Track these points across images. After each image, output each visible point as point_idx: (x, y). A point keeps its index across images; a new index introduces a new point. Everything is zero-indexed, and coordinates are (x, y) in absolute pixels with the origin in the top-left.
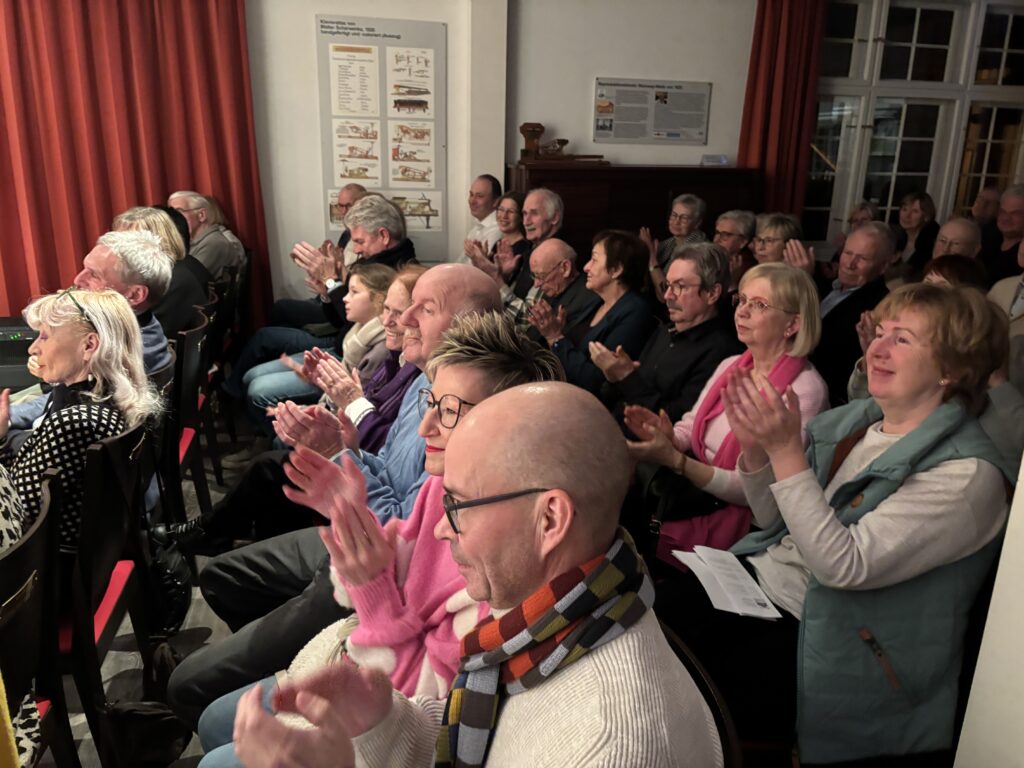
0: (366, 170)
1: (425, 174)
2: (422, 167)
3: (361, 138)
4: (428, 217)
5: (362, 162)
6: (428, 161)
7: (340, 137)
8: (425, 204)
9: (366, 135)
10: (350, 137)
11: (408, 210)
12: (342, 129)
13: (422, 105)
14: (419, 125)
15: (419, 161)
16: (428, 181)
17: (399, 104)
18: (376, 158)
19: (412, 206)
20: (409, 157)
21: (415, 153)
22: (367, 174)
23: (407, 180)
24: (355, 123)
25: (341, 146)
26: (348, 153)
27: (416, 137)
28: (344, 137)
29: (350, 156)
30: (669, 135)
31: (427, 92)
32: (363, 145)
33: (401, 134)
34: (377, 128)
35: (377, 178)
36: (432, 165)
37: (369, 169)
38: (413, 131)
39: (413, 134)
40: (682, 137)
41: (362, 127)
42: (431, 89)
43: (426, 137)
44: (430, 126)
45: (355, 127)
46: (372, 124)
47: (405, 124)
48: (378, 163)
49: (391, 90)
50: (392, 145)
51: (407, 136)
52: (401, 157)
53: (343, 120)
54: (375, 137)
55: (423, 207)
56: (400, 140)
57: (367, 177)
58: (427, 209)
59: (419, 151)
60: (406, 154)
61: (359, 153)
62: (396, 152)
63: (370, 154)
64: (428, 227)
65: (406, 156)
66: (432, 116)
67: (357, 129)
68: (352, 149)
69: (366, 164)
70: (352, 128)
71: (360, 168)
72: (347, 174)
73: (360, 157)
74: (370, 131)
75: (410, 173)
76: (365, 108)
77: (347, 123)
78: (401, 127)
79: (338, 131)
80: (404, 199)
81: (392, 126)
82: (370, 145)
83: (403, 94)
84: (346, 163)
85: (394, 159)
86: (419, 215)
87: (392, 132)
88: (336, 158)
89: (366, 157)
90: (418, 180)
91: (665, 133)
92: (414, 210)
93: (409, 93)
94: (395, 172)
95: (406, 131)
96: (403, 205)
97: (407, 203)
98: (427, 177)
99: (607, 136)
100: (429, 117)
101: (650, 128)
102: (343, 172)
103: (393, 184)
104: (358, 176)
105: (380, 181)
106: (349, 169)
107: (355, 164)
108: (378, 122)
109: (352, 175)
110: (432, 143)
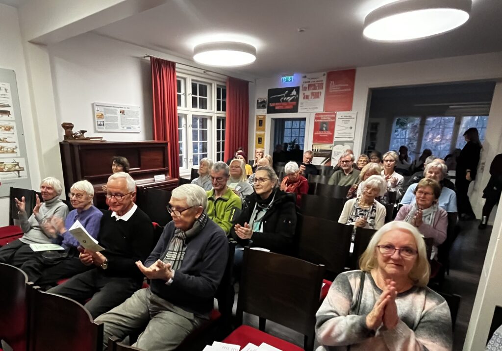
1: (14, 149)
2: (12, 146)
4: (18, 171)
6: (15, 142)
8: (16, 165)
11: (6, 169)
13: (7, 113)
14: (7, 124)
15: (9, 142)
16: (16, 153)
19: (8, 166)
20: (3, 141)
23: (3, 153)
27: (5, 129)
31: (9, 106)
36: (17, 144)
38: (3, 126)
39: (3, 128)
40: (132, 129)
42: (11, 105)
43: (11, 129)
44: (13, 124)
55: (15, 167)
58: (17, 167)
59: (8, 137)
64: (19, 177)
66: (14, 119)
75: (5, 149)
80: (3, 163)
86: (13, 171)
90: (10, 153)
92: (9, 168)
96: (3, 167)
97: (5, 165)
98: (15, 151)
99: (103, 128)
100: (11, 119)
101: (119, 125)
110: (15, 133)
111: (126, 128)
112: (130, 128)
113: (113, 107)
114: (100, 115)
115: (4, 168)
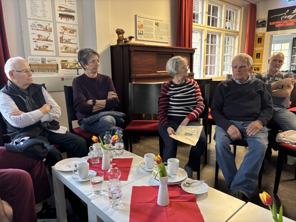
0: (48, 47)
1: (75, 49)
2: (74, 46)
3: (44, 30)
4: (78, 69)
5: (46, 43)
6: (76, 44)
7: (32, 29)
9: (46, 30)
10: (38, 30)
11: (69, 66)
12: (33, 25)
13: (72, 17)
14: (71, 27)
15: (72, 43)
17: (61, 16)
18: (52, 41)
19: (70, 64)
20: (68, 41)
21: (70, 40)
23: (67, 52)
24: (41, 23)
25: (33, 34)
26: (37, 38)
27: (70, 32)
28: (35, 29)
29: (38, 40)
31: (74, 12)
32: (45, 34)
33: (63, 30)
35: (53, 51)
37: (49, 46)
38: (69, 29)
39: (69, 31)
41: (44, 24)
42: (75, 11)
43: (75, 32)
44: (76, 28)
45: (40, 25)
46: (49, 24)
47: (65, 25)
48: (53, 43)
49: (57, 8)
50: (59, 35)
51: (66, 32)
52: (64, 41)
53: (34, 21)
54: (51, 31)
55: (76, 65)
56: (63, 33)
57: (48, 50)
59: (72, 39)
60: (66, 40)
61: (43, 38)
62: (61, 39)
63: (49, 39)
64: (78, 74)
65: (66, 41)
66: (77, 23)
67: (41, 26)
68: (39, 36)
69: (47, 44)
70: (39, 25)
71: (44, 46)
72: (38, 48)
73: (44, 40)
74: (48, 28)
75: (69, 49)
76: (45, 16)
77: (36, 22)
78: (63, 27)
79: (31, 26)
80: (67, 61)
81: (59, 26)
82: (48, 35)
83: (63, 11)
84: (37, 43)
85: (61, 42)
86: (74, 69)
87: (59, 30)
88: (31, 41)
89: (47, 40)
90: (72, 53)
92: (71, 66)
93: (66, 11)
94: (61, 48)
95: (65, 29)
96: (66, 64)
97: (68, 63)
98: (76, 51)
99: (142, 37)
100: (75, 23)
101: (154, 35)
102: (35, 47)
103: (61, 54)
104: (43, 50)
105: (54, 52)
106: (38, 46)
107: (41, 44)
108: (52, 23)
109: (40, 49)
110: (78, 36)
111: (159, 38)
112: (162, 38)
113: (151, 19)
114: (141, 25)
115: (67, 66)
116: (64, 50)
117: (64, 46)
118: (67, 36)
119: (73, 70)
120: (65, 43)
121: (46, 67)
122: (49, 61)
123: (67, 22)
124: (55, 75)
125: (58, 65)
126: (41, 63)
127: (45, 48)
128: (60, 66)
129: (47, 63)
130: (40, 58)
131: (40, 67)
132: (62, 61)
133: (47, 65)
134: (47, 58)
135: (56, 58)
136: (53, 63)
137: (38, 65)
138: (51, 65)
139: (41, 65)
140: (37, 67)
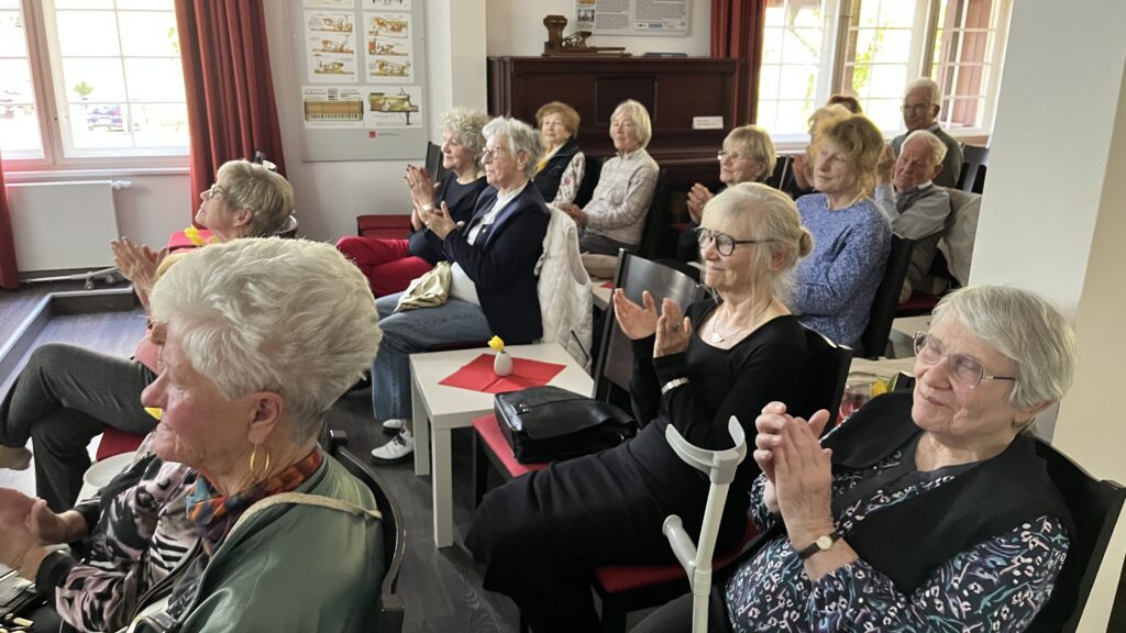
0: (342, 65)
1: (403, 68)
2: (401, 61)
3: (335, 30)
4: (408, 112)
5: (339, 57)
6: (406, 55)
7: (312, 29)
8: (404, 100)
9: (341, 28)
10: (323, 30)
11: (387, 106)
12: (314, 21)
14: (396, 17)
15: (397, 54)
16: (407, 76)
18: (352, 52)
19: (391, 101)
20: (385, 51)
21: (392, 47)
22: (343, 69)
23: (385, 75)
24: (329, 15)
25: (314, 39)
26: (322, 47)
27: (393, 29)
28: (317, 30)
29: (323, 51)
30: (651, 26)
32: (337, 39)
33: (377, 27)
34: (352, 20)
35: (353, 73)
36: (410, 59)
37: (345, 63)
38: (390, 23)
39: (389, 27)
40: (664, 28)
41: (336, 19)
43: (403, 29)
44: (407, 18)
45: (329, 20)
47: (380, 15)
48: (354, 57)
50: (368, 38)
51: (384, 29)
52: (378, 50)
53: (316, 12)
54: (350, 30)
55: (403, 103)
56: (377, 33)
57: (342, 73)
58: (406, 104)
59: (396, 44)
60: (382, 48)
61: (333, 47)
62: (372, 46)
63: (345, 48)
64: (408, 124)
65: (383, 50)
66: (409, 8)
67: (331, 21)
68: (325, 42)
69: (341, 59)
70: (325, 20)
71: (335, 63)
73: (335, 51)
74: (344, 24)
75: (388, 67)
77: (320, 15)
78: (378, 19)
79: (310, 24)
80: (382, 94)
81: (367, 17)
82: (345, 39)
84: (320, 58)
85: (371, 53)
86: (399, 111)
87: (368, 26)
88: (310, 53)
89: (341, 51)
90: (396, 75)
91: (647, 24)
92: (392, 106)
94: (372, 66)
95: (382, 24)
96: (381, 101)
97: (386, 99)
98: (405, 71)
99: (591, 26)
100: (405, 9)
101: (632, 19)
102: (317, 67)
103: (370, 79)
104: (333, 71)
105: (356, 76)
106: (323, 64)
107: (330, 59)
108: (353, 14)
109: (326, 71)
110: (410, 36)
111: (646, 27)
115: (384, 104)
116: (377, 70)
117: (378, 61)
118: (384, 39)
119: (396, 114)
120: (379, 54)
121: (336, 108)
122: (343, 95)
123: (385, 7)
124: (357, 125)
125: (362, 103)
126: (327, 100)
127: (337, 68)
128: (367, 106)
129: (340, 99)
130: (326, 89)
131: (326, 108)
132: (372, 94)
133: (341, 104)
134: (340, 89)
135: (358, 89)
136: (353, 98)
137: (322, 104)
138: (349, 103)
139: (328, 104)
140: (320, 108)
